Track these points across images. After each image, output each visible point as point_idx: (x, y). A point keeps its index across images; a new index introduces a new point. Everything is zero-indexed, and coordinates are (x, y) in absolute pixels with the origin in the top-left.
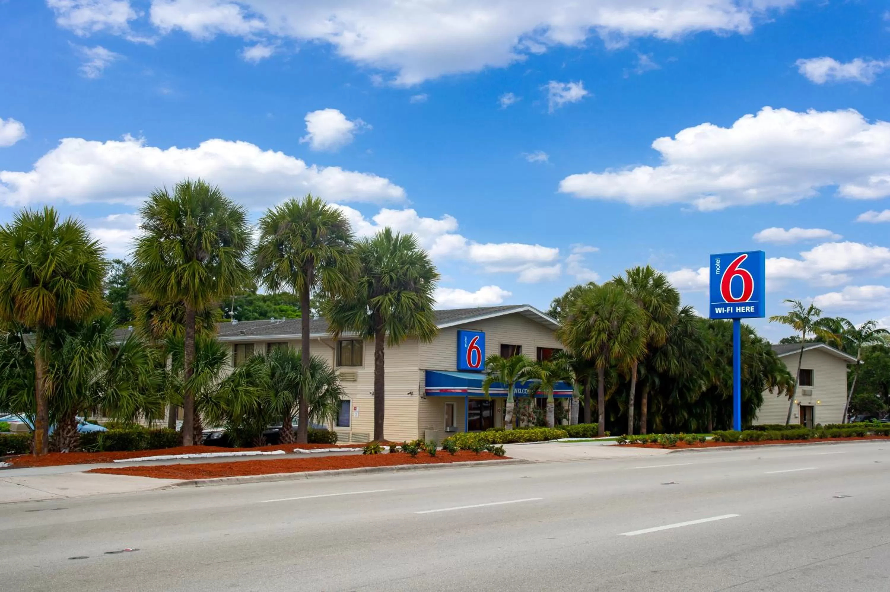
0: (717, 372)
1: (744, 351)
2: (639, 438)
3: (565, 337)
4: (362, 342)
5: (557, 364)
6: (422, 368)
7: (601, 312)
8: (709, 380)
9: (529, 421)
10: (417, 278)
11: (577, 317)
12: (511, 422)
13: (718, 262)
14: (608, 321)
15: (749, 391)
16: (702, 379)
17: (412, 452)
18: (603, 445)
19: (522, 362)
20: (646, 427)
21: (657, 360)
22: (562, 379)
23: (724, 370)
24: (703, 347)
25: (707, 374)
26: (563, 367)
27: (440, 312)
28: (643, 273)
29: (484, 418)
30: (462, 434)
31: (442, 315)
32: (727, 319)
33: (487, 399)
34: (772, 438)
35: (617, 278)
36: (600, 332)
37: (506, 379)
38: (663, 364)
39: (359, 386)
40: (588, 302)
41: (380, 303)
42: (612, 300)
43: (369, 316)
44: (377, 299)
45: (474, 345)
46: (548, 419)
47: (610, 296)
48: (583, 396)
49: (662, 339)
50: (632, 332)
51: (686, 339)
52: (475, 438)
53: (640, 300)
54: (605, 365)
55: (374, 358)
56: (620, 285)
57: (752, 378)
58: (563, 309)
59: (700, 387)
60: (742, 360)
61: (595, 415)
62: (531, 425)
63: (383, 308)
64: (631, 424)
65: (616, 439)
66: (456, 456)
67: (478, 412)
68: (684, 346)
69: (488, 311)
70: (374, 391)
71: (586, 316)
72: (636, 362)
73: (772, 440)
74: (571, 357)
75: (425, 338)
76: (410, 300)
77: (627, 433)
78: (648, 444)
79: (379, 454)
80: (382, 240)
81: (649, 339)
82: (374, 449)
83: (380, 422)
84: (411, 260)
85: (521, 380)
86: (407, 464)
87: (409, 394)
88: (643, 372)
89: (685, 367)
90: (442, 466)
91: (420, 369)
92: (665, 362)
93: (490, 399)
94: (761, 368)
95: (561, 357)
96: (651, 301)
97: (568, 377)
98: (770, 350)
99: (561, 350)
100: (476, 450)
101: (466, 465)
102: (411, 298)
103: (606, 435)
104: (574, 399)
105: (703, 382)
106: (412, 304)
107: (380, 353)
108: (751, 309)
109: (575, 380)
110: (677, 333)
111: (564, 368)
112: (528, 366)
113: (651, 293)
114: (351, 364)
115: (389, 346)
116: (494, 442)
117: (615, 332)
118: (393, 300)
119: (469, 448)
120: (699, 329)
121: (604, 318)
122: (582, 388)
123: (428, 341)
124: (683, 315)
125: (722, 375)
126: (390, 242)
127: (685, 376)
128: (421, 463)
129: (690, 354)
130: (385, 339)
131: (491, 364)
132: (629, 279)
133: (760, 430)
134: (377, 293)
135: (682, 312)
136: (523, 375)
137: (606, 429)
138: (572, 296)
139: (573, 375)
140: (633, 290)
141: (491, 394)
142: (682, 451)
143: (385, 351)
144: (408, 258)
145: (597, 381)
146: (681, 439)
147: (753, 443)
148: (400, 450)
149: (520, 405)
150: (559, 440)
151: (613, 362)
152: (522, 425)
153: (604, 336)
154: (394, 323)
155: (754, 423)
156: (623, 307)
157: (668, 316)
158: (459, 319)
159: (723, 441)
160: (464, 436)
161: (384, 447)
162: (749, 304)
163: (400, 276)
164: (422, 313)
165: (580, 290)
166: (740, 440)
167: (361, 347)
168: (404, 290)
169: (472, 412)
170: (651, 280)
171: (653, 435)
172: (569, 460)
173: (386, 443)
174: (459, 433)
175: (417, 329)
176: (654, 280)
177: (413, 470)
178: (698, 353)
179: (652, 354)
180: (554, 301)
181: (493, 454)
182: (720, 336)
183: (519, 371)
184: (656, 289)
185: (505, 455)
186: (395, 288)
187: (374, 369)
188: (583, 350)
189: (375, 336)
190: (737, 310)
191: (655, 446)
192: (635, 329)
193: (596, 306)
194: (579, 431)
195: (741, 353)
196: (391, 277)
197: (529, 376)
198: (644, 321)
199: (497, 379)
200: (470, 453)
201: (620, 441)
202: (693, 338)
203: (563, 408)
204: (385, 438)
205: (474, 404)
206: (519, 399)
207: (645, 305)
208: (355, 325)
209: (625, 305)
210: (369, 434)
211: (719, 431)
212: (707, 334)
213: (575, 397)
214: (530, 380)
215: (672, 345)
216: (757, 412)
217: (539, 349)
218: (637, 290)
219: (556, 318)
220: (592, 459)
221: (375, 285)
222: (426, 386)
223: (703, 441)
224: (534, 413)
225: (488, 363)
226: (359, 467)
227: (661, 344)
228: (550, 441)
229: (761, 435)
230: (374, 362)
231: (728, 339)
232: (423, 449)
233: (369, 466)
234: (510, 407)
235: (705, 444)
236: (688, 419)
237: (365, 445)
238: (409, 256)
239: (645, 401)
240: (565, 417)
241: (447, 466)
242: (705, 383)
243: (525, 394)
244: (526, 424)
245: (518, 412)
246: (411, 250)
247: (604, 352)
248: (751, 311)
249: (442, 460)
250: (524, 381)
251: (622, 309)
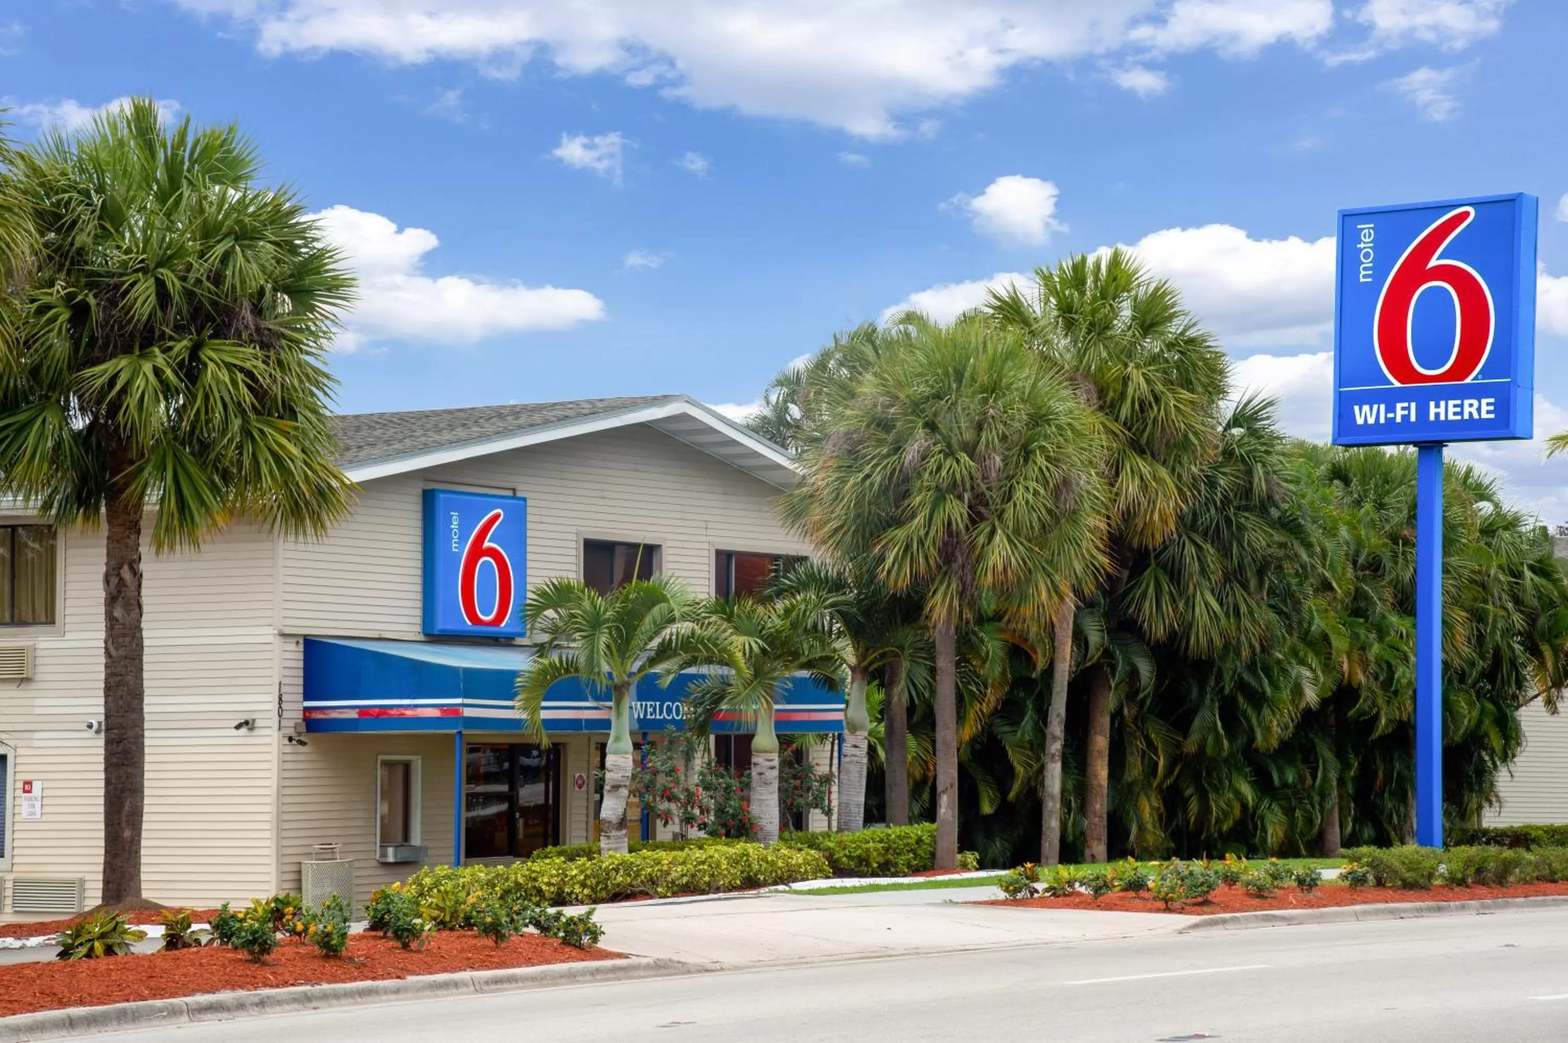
0: (1355, 636)
1: (1454, 560)
2: (1080, 874)
3: (816, 513)
4: (54, 536)
5: (788, 612)
6: (288, 631)
7: (943, 424)
8: (1328, 665)
9: (688, 820)
10: (261, 292)
11: (861, 442)
12: (622, 823)
13: (1367, 235)
14: (971, 458)
15: (1471, 704)
16: (1303, 662)
17: (253, 942)
18: (952, 903)
19: (663, 605)
20: (1104, 838)
21: (1144, 595)
22: (809, 665)
23: (1381, 631)
24: (1308, 546)
25: (1321, 645)
26: (810, 622)
27: (359, 423)
28: (1097, 279)
29: (527, 812)
30: (442, 870)
31: (364, 433)
32: (1398, 444)
33: (534, 740)
34: (1553, 873)
35: (1004, 295)
36: (940, 496)
37: (605, 668)
38: (1167, 608)
39: (38, 702)
40: (900, 385)
41: (118, 387)
42: (983, 378)
43: (76, 435)
44: (109, 367)
45: (487, 544)
46: (755, 809)
47: (979, 365)
48: (882, 728)
49: (1164, 521)
50: (1057, 493)
51: (1249, 520)
52: (491, 884)
53: (1087, 375)
54: (961, 612)
55: (103, 594)
56: (1011, 321)
57: (1482, 657)
58: (808, 413)
59: (1298, 691)
60: (1446, 592)
61: (926, 796)
62: (694, 833)
63: (132, 401)
64: (1052, 824)
65: (999, 882)
66: (418, 952)
67: (504, 788)
68: (1241, 545)
69: (537, 417)
70: (102, 718)
71: (891, 438)
72: (1070, 602)
73: (1554, 881)
74: (838, 585)
75: (300, 519)
76: (240, 376)
77: (1037, 859)
78: (1113, 895)
79: (121, 953)
80: (121, 143)
81: (1116, 518)
82: (103, 936)
83: (127, 834)
84: (239, 222)
85: (657, 669)
86: (233, 987)
87: (238, 727)
88: (1095, 636)
89: (1246, 623)
90: (362, 993)
91: (283, 635)
92: (1173, 600)
93: (545, 742)
94: (1518, 620)
95: (803, 586)
96: (1126, 380)
97: (828, 659)
98: (1550, 555)
99: (803, 559)
100: (494, 930)
101: (456, 984)
102: (242, 370)
103: (965, 867)
104: (850, 739)
105: (1308, 674)
106: (244, 390)
107: (126, 574)
108: (1483, 409)
109: (853, 669)
110: (1218, 498)
111: (815, 626)
112: (684, 617)
113: (1127, 353)
114: (7, 617)
115: (159, 546)
116: (560, 900)
117: (995, 496)
118: (169, 372)
119: (468, 923)
120: (1297, 482)
121: (954, 441)
122: (879, 696)
123: (310, 530)
124: (1237, 431)
125: (1376, 649)
126: (153, 154)
127: (1245, 653)
128: (286, 984)
129: (1261, 573)
130: (143, 523)
131: (550, 613)
132: (1047, 301)
133: (1511, 846)
134: (106, 345)
135: (1236, 421)
136: (664, 651)
137: (965, 844)
138: (841, 364)
139: (846, 649)
140: (1061, 343)
141: (548, 724)
142: (1234, 919)
143: (145, 567)
144: (227, 216)
145: (933, 671)
146: (1231, 880)
147: (1484, 890)
148: (204, 939)
149: (656, 761)
150: (796, 886)
151: (989, 604)
152: (664, 833)
153: (957, 510)
154: (178, 460)
155: (1491, 819)
156: (1023, 400)
157: (1186, 436)
158: (426, 448)
159: (1380, 883)
160: (448, 877)
161: (143, 928)
162: (1477, 392)
163: (199, 281)
164: (287, 424)
165: (872, 343)
166: (1438, 882)
167: (51, 555)
168: (215, 336)
169: (481, 789)
170: (1125, 304)
171: (1128, 867)
172: (833, 958)
173: (151, 912)
174: (432, 866)
175: (267, 482)
176: (1135, 308)
177: (255, 1011)
178: (1289, 569)
179: (1126, 573)
180: (780, 383)
181: (556, 943)
182: (1368, 506)
183: (651, 639)
184: (1144, 336)
185: (603, 944)
186: (180, 329)
187: (103, 635)
188: (881, 559)
189: (103, 510)
190: (1433, 410)
191: (1137, 902)
192: (1066, 482)
193: (928, 399)
194: (868, 850)
195: (1446, 571)
196: (160, 284)
197: (685, 656)
198: (1100, 456)
199: (570, 666)
200: (470, 940)
201: (1012, 888)
202: (1275, 513)
203: (810, 768)
204: (149, 892)
205: (485, 759)
206: (650, 738)
207: (1102, 392)
208: (19, 469)
209: (1030, 398)
210: (82, 882)
211: (1364, 849)
212: (1325, 499)
213: (854, 728)
214: (692, 670)
215: (1199, 541)
216: (1502, 779)
217: (724, 558)
218: (1075, 342)
219: (784, 446)
220: (916, 952)
221: (96, 313)
222: (307, 697)
223: (1307, 884)
224: (706, 788)
225: (540, 609)
226: (42, 1007)
227: (1159, 539)
228: (762, 890)
229: (1517, 863)
230: (102, 610)
231: (1397, 518)
232: (293, 932)
233: (81, 1002)
234: (617, 767)
235: (1317, 893)
236: (1256, 807)
237: (68, 925)
238: (232, 208)
239: (1101, 742)
240: (817, 803)
241: (386, 991)
242: (1316, 678)
243: (673, 721)
244: (677, 829)
245: (649, 787)
246: (235, 181)
247: (955, 566)
248: (1484, 415)
249: (366, 970)
250: (669, 672)
251: (1021, 414)
